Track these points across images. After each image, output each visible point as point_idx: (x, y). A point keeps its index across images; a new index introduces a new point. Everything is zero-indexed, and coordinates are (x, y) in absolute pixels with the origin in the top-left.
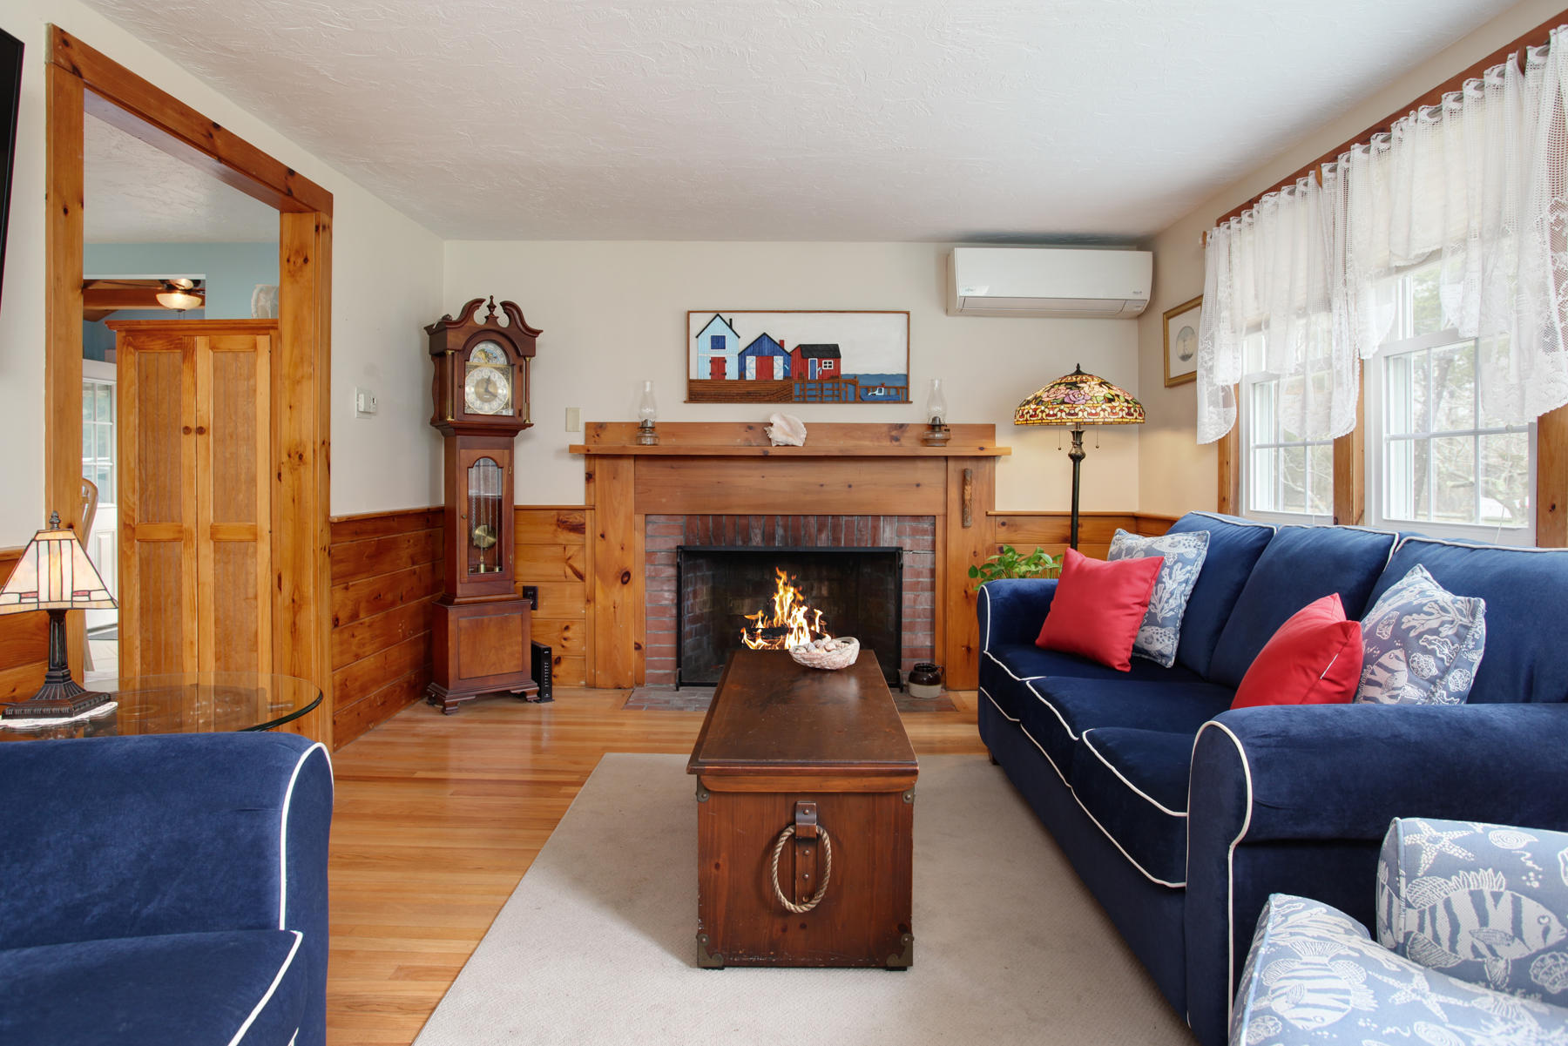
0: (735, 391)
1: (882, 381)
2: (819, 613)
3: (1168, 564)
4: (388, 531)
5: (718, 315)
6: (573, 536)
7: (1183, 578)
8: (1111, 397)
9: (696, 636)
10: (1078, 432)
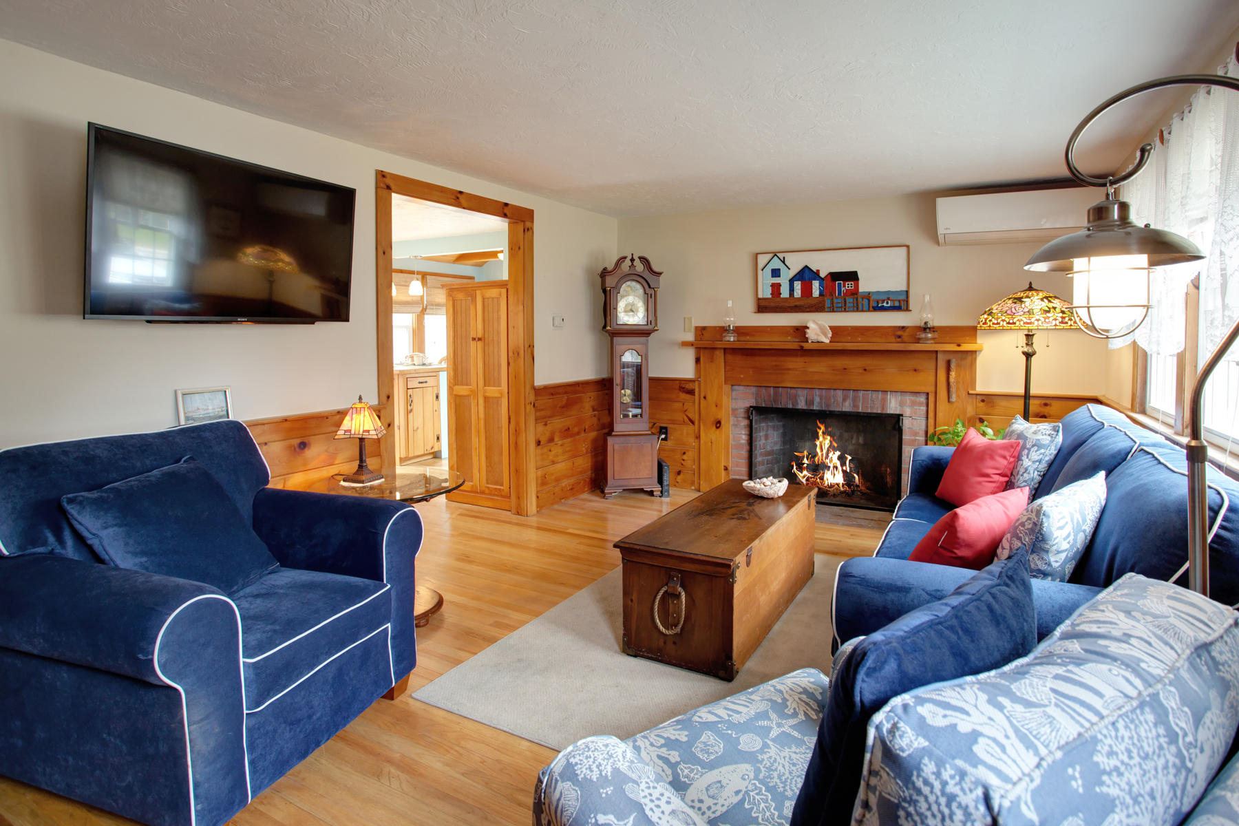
0: (787, 305)
1: (888, 295)
2: (849, 458)
3: (1028, 446)
4: (575, 392)
5: (776, 255)
6: (688, 397)
7: (1037, 458)
8: (1047, 309)
9: (767, 464)
10: (1031, 335)
